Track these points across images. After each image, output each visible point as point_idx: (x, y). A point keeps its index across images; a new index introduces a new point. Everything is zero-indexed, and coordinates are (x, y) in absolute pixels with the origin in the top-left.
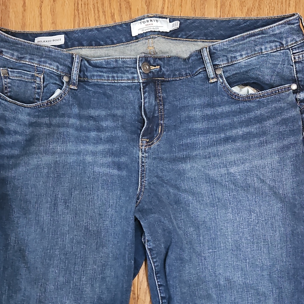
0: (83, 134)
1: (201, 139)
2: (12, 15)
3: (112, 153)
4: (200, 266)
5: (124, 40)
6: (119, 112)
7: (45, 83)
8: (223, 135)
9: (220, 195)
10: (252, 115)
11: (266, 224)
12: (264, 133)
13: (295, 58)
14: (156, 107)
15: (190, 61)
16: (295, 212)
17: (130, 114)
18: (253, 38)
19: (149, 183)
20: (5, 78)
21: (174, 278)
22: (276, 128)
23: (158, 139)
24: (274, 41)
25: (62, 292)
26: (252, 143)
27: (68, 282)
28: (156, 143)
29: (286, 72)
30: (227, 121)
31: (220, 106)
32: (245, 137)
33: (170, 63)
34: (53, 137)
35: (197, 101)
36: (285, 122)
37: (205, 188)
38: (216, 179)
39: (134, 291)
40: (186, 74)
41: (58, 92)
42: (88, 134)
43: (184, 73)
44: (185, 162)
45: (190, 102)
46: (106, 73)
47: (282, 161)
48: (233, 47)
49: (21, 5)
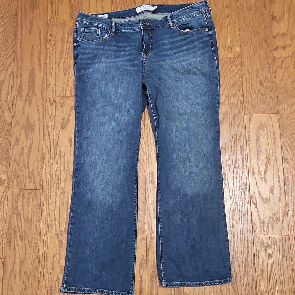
0: (118, 53)
1: (169, 52)
2: (84, 8)
3: (131, 60)
4: (172, 106)
5: (133, 15)
6: (133, 44)
7: (101, 32)
8: (178, 50)
9: (179, 76)
10: (189, 40)
11: (199, 87)
12: (195, 47)
13: (206, 17)
14: (149, 40)
15: (162, 21)
16: (211, 80)
17: (137, 44)
18: (188, 10)
19: (147, 71)
20: (83, 32)
21: (160, 107)
22: (200, 45)
23: (150, 53)
24: (197, 10)
25: (111, 120)
26: (190, 51)
27: (114, 116)
28: (149, 54)
29: (203, 24)
30: (179, 44)
31: (176, 38)
32: (187, 50)
33: (154, 22)
34: (104, 56)
35: (166, 36)
36: (203, 42)
37: (172, 73)
38: (176, 68)
39: (143, 119)
40: (161, 26)
41: (107, 35)
42: (120, 53)
43: (160, 26)
44: (163, 61)
45: (163, 37)
46: (127, 27)
47: (203, 58)
48: (180, 14)
49: (88, 4)
